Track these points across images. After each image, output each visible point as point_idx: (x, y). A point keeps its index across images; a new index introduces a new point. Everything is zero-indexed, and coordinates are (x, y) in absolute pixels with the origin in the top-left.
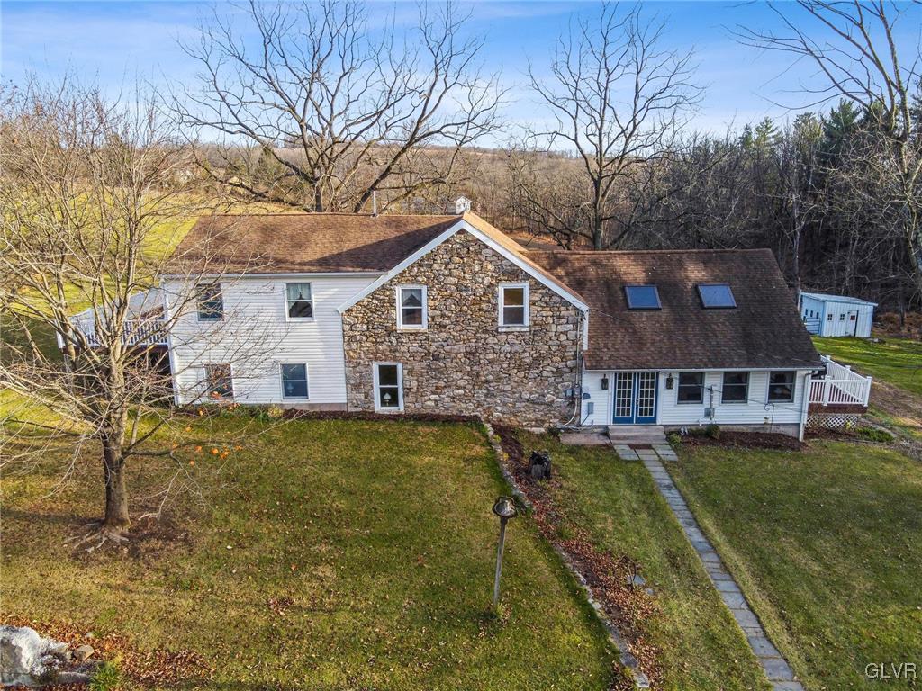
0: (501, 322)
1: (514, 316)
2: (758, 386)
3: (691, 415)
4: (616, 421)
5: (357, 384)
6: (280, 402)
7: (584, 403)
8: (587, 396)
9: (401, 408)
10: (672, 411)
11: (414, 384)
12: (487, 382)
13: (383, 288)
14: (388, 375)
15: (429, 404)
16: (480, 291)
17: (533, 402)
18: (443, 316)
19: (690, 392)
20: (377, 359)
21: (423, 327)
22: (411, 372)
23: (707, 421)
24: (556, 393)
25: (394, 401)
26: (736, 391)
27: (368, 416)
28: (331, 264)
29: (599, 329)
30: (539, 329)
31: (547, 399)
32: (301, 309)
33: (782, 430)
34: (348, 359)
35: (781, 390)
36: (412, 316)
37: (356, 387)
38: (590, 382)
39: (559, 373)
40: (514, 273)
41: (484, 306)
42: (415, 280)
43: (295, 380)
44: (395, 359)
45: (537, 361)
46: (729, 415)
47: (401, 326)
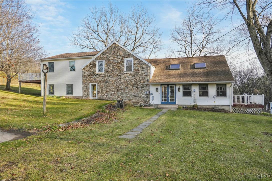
0: (125, 70)
1: (129, 68)
3: (188, 101)
4: (162, 103)
6: (65, 96)
7: (151, 96)
8: (152, 94)
9: (97, 98)
10: (181, 100)
11: (100, 90)
12: (121, 89)
13: (93, 61)
14: (94, 87)
15: (104, 96)
16: (119, 61)
17: (135, 96)
18: (109, 69)
20: (91, 83)
21: (103, 72)
22: (100, 86)
23: (194, 104)
24: (142, 93)
25: (96, 95)
26: (204, 93)
30: (137, 71)
31: (139, 95)
32: (73, 69)
33: (223, 108)
34: (83, 82)
35: (221, 93)
36: (101, 69)
37: (85, 91)
38: (152, 89)
39: (143, 86)
40: (129, 55)
41: (120, 65)
42: (101, 59)
43: (70, 89)
44: (95, 82)
45: (136, 82)
46: (202, 102)
47: (97, 72)
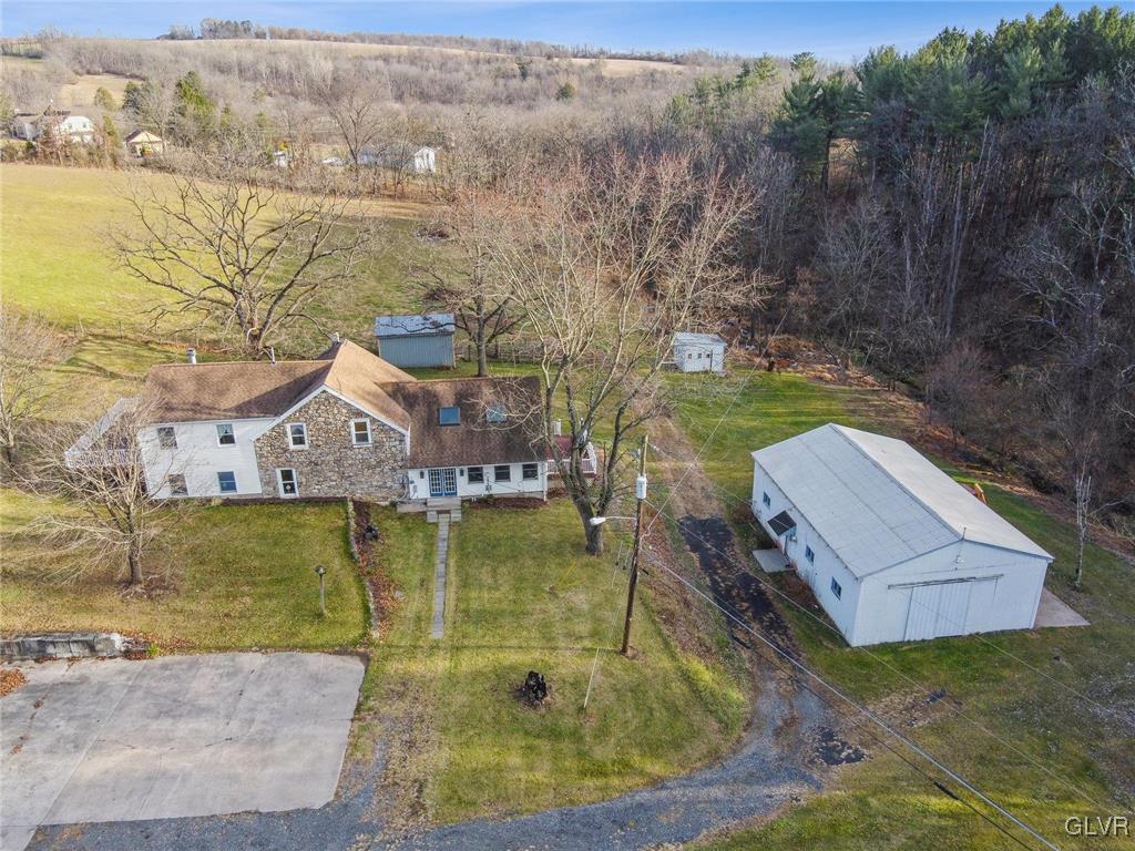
0: (354, 441)
1: (362, 438)
2: (516, 471)
3: (477, 490)
4: (432, 495)
5: (268, 482)
6: (219, 495)
7: (411, 486)
8: (412, 482)
9: (297, 495)
10: (466, 488)
11: (304, 480)
12: (350, 476)
13: (278, 425)
14: (287, 475)
15: (315, 491)
16: (340, 424)
17: (380, 487)
18: (317, 440)
19: (476, 476)
20: (279, 466)
21: (306, 447)
22: (301, 473)
23: (487, 493)
24: (393, 481)
25: (292, 490)
26: (503, 474)
27: (276, 501)
28: (244, 411)
29: (418, 442)
30: (378, 445)
31: (389, 484)
32: (227, 439)
33: (532, 495)
34: (260, 467)
35: (530, 473)
36: (299, 441)
37: (267, 484)
38: (413, 474)
39: (393, 469)
40: (359, 414)
41: (343, 433)
42: (298, 420)
43: (227, 480)
44: (290, 466)
45: (380, 463)
46: (500, 489)
47: (292, 447)
